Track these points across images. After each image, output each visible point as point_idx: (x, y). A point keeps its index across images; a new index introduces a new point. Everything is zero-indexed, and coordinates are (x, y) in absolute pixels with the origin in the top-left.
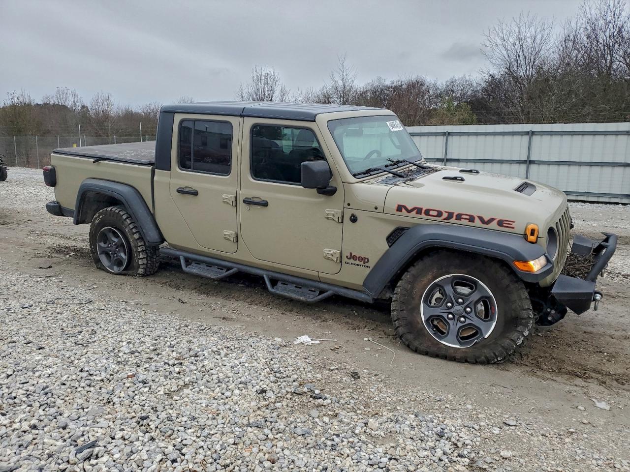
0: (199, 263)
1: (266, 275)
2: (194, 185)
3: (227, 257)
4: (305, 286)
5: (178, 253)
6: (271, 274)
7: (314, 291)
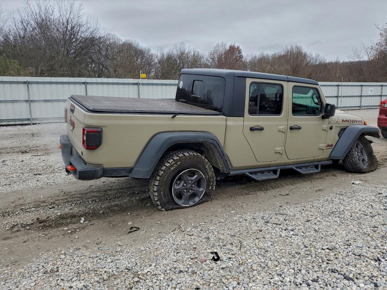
0: (256, 173)
1: (294, 167)
2: (261, 124)
3: (274, 164)
4: (309, 166)
5: (244, 171)
6: (296, 165)
7: (313, 167)
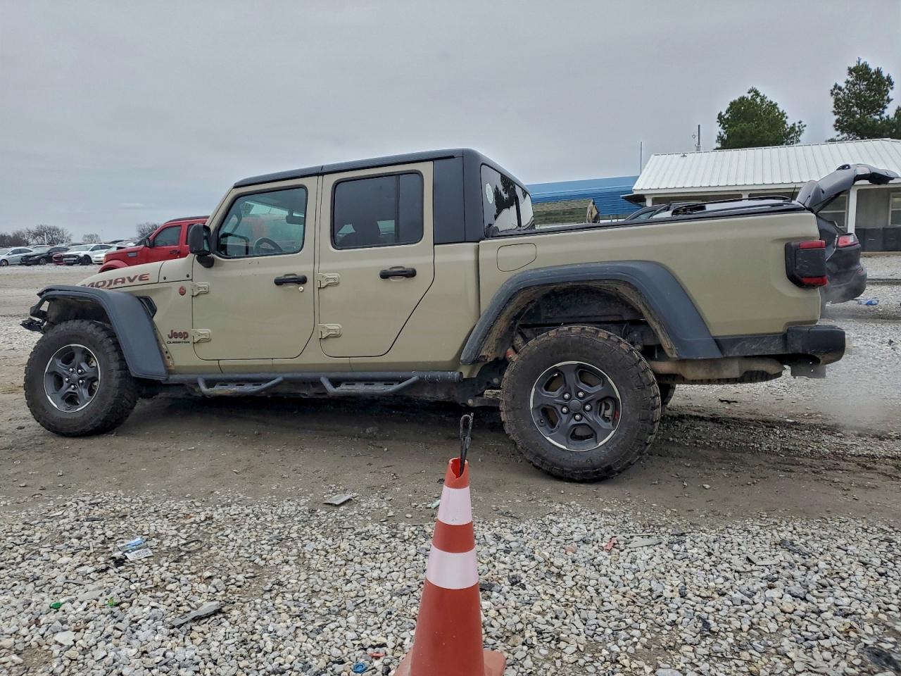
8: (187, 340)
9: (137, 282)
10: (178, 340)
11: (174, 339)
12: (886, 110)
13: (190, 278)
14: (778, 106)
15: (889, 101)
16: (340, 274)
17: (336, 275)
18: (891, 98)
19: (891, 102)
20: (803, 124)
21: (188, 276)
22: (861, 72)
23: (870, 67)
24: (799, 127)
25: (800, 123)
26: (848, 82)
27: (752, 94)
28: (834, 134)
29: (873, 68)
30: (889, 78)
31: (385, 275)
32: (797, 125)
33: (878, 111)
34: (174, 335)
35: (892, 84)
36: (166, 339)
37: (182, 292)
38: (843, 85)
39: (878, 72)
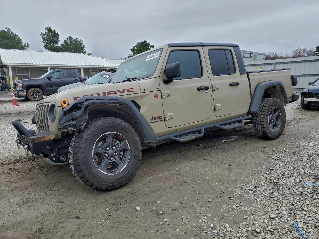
8: (161, 120)
9: (126, 92)
10: (157, 120)
11: (154, 121)
12: (58, 44)
13: (159, 89)
14: (18, 36)
15: (59, 41)
16: (219, 85)
17: (218, 86)
18: (60, 40)
19: (60, 41)
20: (29, 44)
21: (158, 89)
22: (49, 30)
23: (52, 29)
24: (27, 45)
25: (28, 43)
26: (46, 32)
27: (7, 29)
28: (44, 49)
29: (53, 29)
30: (58, 33)
31: (231, 85)
32: (27, 44)
33: (56, 44)
34: (154, 118)
35: (59, 36)
36: (149, 121)
37: (156, 97)
38: (44, 33)
39: (54, 31)
